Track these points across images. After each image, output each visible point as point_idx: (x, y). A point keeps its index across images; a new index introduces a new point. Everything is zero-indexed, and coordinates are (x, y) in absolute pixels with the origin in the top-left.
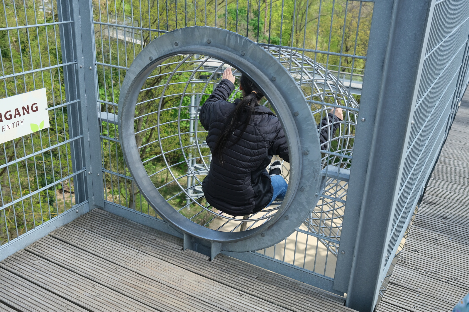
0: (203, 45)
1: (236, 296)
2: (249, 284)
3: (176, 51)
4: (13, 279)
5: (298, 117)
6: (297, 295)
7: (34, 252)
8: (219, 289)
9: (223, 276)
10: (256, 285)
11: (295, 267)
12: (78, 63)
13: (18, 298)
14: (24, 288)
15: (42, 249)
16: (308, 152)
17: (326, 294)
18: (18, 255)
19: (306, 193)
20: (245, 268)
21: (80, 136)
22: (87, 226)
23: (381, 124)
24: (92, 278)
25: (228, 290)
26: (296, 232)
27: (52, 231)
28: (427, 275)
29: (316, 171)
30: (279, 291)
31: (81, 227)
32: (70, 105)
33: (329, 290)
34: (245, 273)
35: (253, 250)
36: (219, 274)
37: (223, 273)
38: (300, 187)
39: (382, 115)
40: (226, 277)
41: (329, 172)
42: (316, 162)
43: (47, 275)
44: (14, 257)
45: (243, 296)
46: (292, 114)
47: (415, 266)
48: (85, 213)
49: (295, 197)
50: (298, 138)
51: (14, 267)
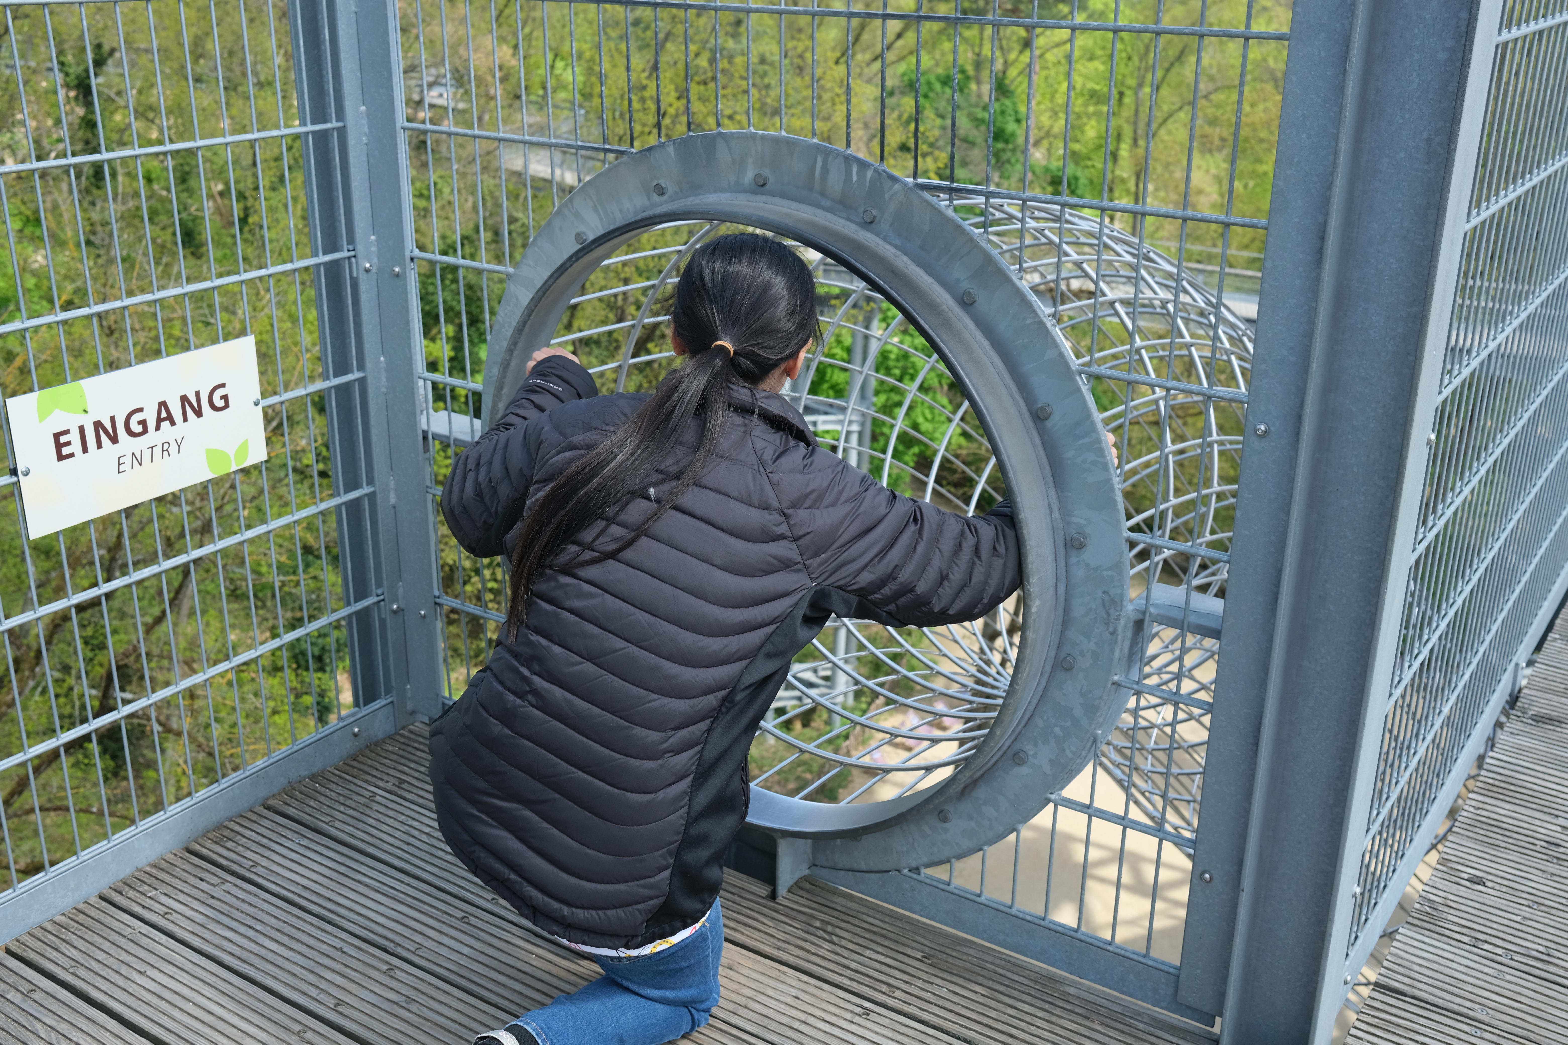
0: (744, 191)
1: (849, 1016)
2: (897, 979)
3: (658, 211)
4: (144, 941)
5: (1049, 423)
6: (1054, 1019)
7: (214, 857)
8: (794, 992)
9: (813, 949)
10: (920, 983)
11: (1052, 926)
12: (359, 256)
13: (155, 1001)
14: (175, 969)
15: (240, 849)
16: (1085, 537)
17: (1154, 1019)
18: (164, 865)
19: (1081, 675)
20: (886, 926)
21: (365, 490)
22: (386, 778)
23: (1322, 442)
24: (390, 946)
25: (824, 995)
26: (1051, 806)
27: (275, 791)
28: (1514, 964)
29: (1113, 602)
30: (993, 1004)
31: (367, 782)
32: (333, 392)
33: (1164, 1004)
34: (886, 943)
35: (914, 865)
36: (799, 942)
37: (812, 938)
38: (1062, 655)
39: (1326, 414)
40: (822, 952)
41: (1156, 606)
42: (1110, 573)
43: (250, 933)
44: (154, 871)
45: (873, 1016)
46: (1031, 413)
47: (1473, 934)
48: (381, 736)
49: (1045, 689)
50: (1052, 491)
51: (149, 903)
